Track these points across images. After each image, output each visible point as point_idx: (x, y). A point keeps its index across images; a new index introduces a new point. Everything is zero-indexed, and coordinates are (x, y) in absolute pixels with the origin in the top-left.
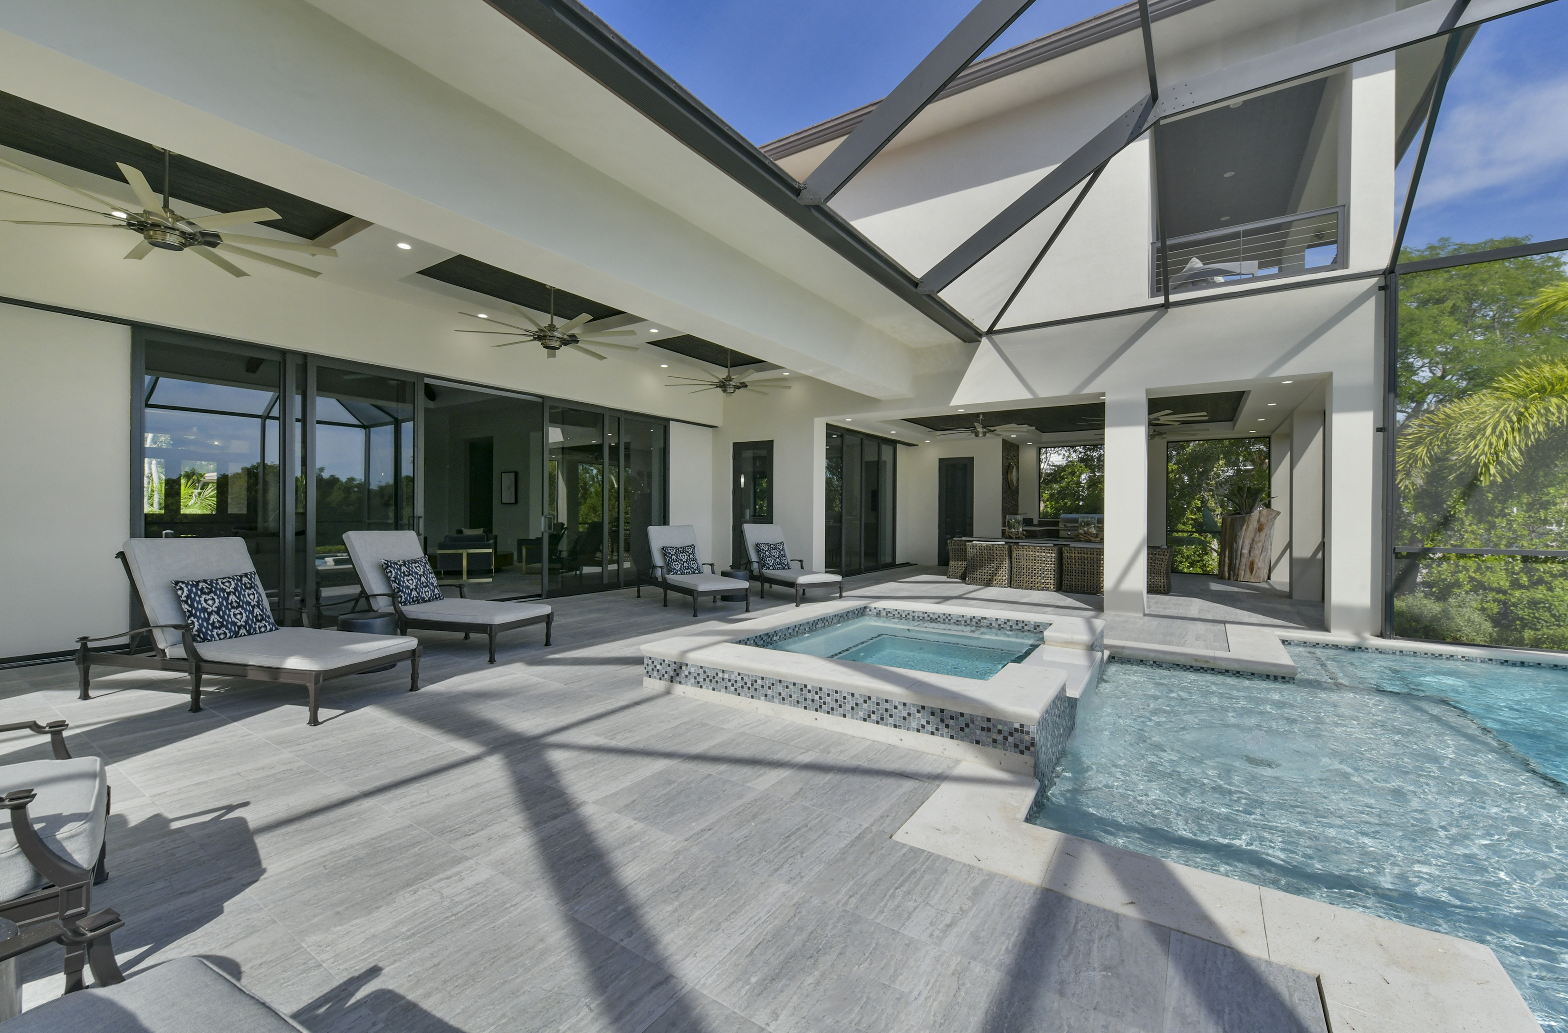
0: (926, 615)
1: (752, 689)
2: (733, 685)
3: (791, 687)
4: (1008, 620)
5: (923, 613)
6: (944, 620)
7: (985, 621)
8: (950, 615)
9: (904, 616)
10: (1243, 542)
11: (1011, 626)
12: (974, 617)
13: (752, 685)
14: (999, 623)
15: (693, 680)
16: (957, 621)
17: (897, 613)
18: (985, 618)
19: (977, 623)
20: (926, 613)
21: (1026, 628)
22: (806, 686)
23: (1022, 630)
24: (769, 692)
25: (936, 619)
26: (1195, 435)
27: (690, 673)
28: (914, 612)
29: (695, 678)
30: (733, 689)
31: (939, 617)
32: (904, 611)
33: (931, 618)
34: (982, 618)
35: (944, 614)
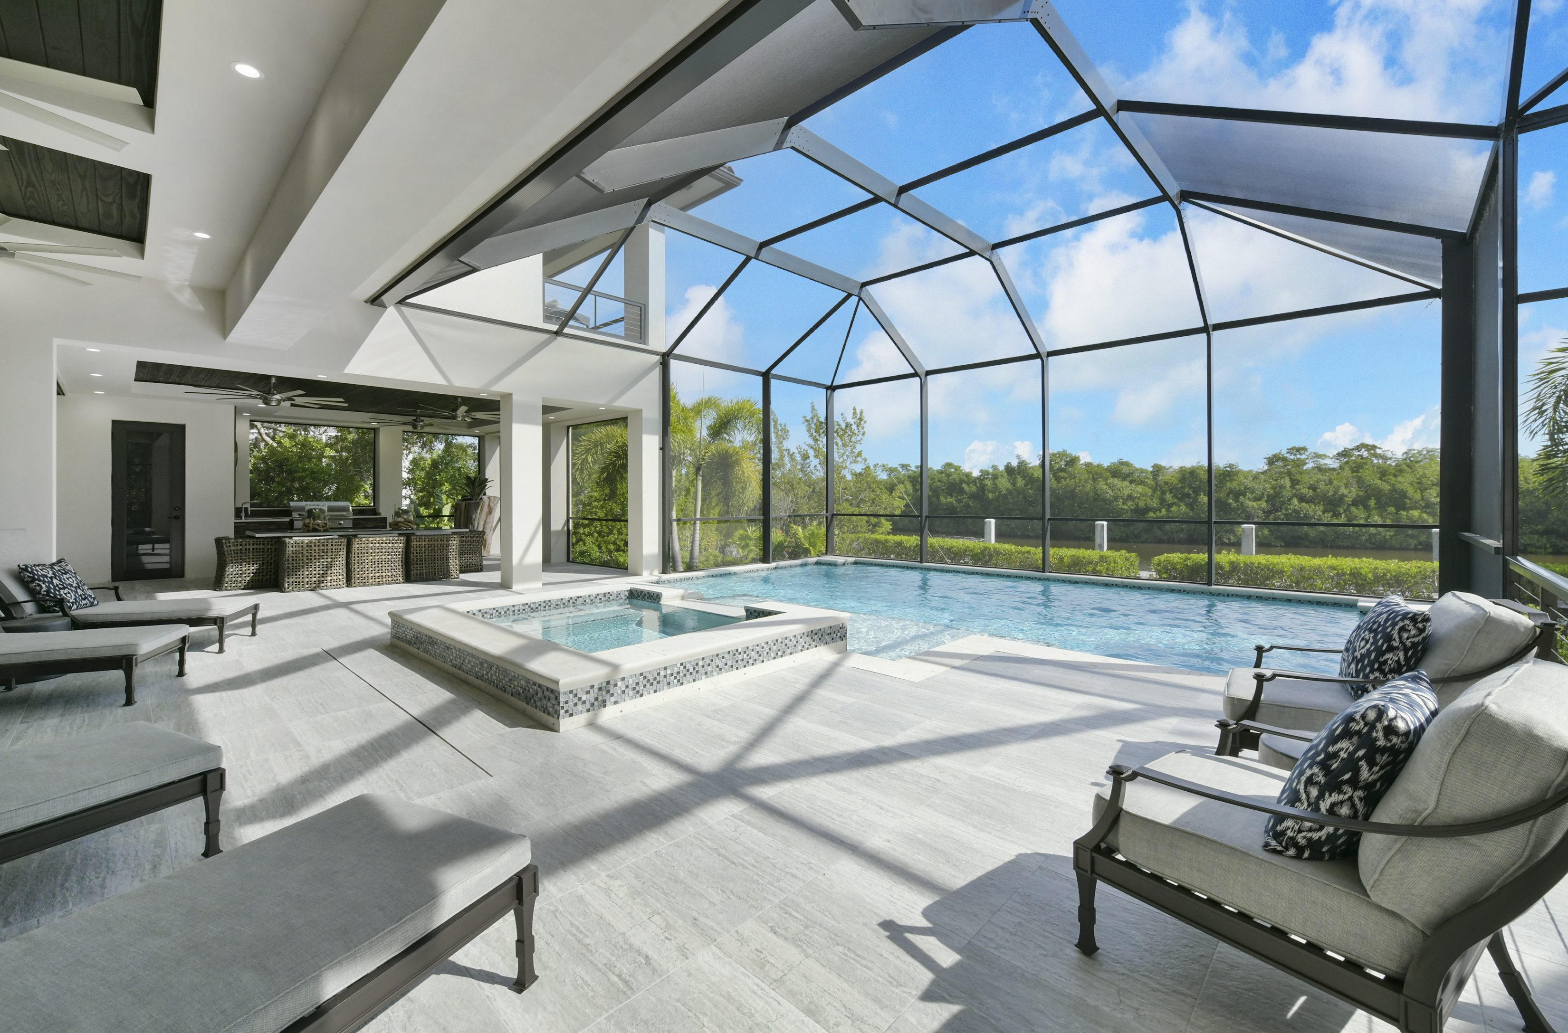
0: (527, 606)
1: (694, 673)
2: (675, 678)
3: (726, 656)
4: (598, 595)
5: (524, 605)
6: (545, 607)
7: (580, 599)
8: (550, 601)
9: (503, 613)
10: (478, 524)
11: (601, 599)
12: (571, 598)
13: (694, 669)
14: (592, 598)
15: (631, 693)
16: (557, 605)
17: (495, 611)
18: (581, 597)
19: (574, 603)
20: (527, 604)
21: (611, 598)
22: (737, 650)
23: (608, 600)
24: (709, 669)
25: (537, 608)
26: (447, 429)
27: (627, 687)
28: (514, 606)
29: (634, 689)
30: (676, 681)
31: (540, 605)
32: (502, 608)
33: (532, 609)
34: (578, 597)
35: (545, 602)
